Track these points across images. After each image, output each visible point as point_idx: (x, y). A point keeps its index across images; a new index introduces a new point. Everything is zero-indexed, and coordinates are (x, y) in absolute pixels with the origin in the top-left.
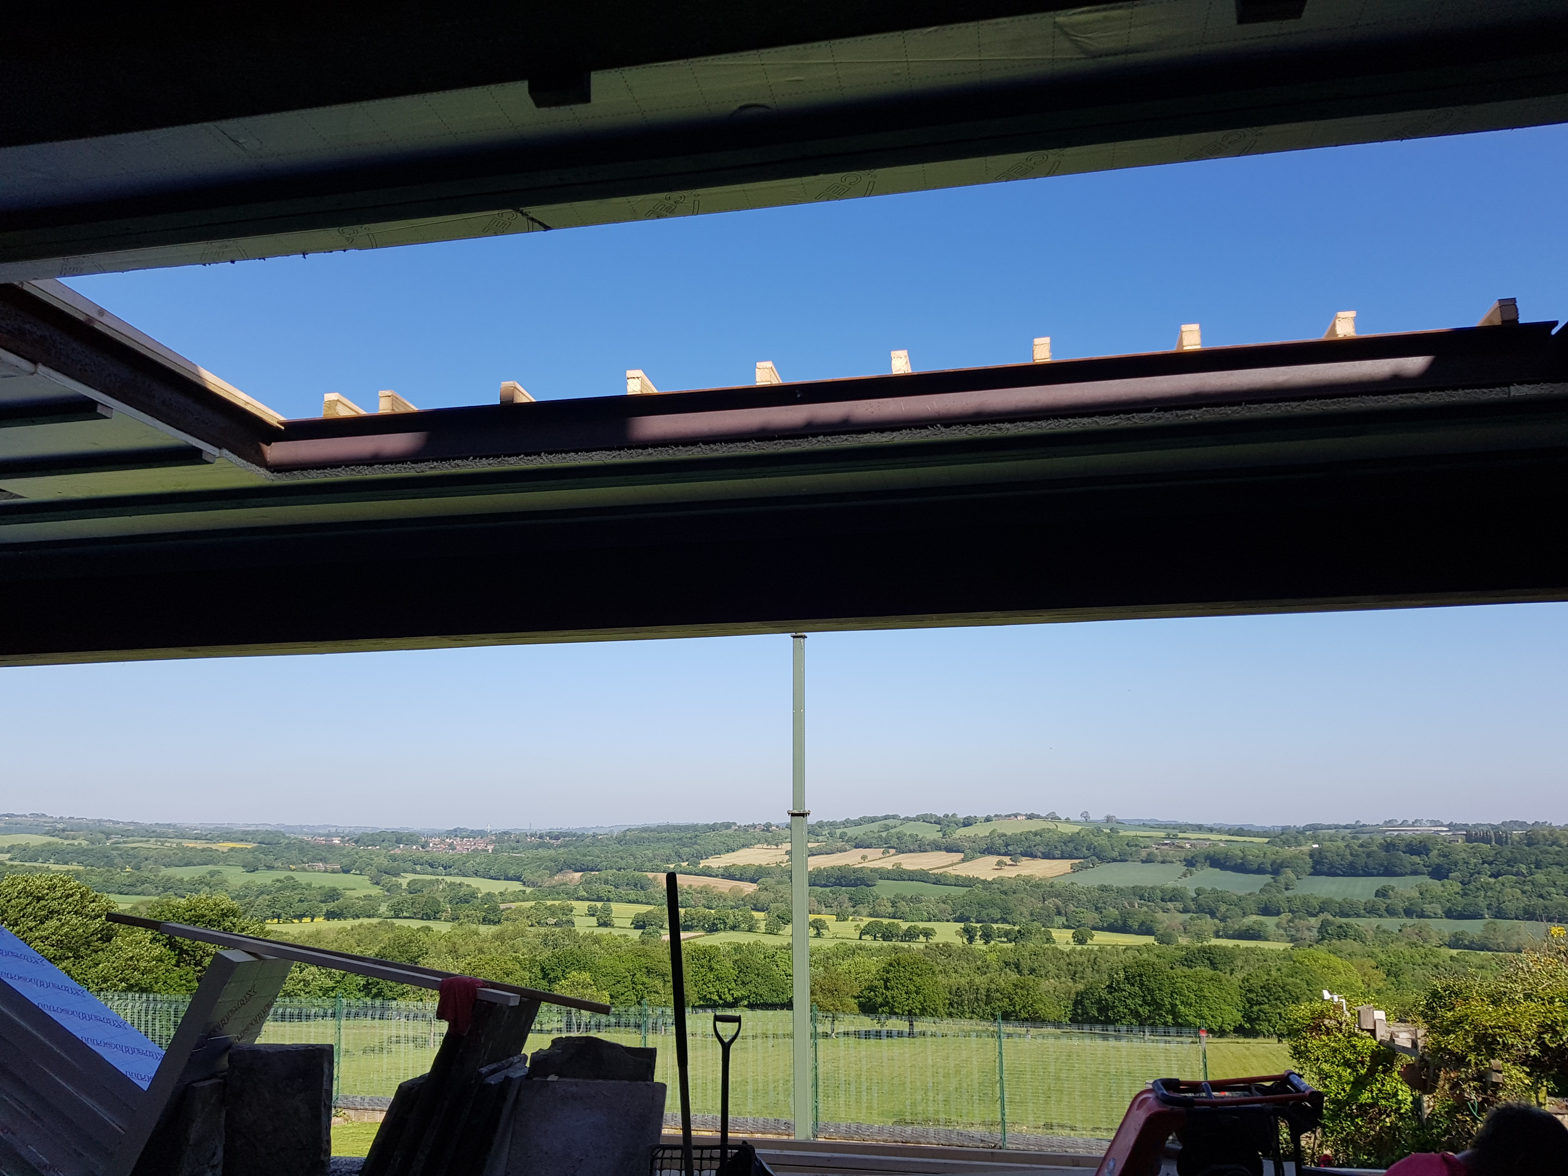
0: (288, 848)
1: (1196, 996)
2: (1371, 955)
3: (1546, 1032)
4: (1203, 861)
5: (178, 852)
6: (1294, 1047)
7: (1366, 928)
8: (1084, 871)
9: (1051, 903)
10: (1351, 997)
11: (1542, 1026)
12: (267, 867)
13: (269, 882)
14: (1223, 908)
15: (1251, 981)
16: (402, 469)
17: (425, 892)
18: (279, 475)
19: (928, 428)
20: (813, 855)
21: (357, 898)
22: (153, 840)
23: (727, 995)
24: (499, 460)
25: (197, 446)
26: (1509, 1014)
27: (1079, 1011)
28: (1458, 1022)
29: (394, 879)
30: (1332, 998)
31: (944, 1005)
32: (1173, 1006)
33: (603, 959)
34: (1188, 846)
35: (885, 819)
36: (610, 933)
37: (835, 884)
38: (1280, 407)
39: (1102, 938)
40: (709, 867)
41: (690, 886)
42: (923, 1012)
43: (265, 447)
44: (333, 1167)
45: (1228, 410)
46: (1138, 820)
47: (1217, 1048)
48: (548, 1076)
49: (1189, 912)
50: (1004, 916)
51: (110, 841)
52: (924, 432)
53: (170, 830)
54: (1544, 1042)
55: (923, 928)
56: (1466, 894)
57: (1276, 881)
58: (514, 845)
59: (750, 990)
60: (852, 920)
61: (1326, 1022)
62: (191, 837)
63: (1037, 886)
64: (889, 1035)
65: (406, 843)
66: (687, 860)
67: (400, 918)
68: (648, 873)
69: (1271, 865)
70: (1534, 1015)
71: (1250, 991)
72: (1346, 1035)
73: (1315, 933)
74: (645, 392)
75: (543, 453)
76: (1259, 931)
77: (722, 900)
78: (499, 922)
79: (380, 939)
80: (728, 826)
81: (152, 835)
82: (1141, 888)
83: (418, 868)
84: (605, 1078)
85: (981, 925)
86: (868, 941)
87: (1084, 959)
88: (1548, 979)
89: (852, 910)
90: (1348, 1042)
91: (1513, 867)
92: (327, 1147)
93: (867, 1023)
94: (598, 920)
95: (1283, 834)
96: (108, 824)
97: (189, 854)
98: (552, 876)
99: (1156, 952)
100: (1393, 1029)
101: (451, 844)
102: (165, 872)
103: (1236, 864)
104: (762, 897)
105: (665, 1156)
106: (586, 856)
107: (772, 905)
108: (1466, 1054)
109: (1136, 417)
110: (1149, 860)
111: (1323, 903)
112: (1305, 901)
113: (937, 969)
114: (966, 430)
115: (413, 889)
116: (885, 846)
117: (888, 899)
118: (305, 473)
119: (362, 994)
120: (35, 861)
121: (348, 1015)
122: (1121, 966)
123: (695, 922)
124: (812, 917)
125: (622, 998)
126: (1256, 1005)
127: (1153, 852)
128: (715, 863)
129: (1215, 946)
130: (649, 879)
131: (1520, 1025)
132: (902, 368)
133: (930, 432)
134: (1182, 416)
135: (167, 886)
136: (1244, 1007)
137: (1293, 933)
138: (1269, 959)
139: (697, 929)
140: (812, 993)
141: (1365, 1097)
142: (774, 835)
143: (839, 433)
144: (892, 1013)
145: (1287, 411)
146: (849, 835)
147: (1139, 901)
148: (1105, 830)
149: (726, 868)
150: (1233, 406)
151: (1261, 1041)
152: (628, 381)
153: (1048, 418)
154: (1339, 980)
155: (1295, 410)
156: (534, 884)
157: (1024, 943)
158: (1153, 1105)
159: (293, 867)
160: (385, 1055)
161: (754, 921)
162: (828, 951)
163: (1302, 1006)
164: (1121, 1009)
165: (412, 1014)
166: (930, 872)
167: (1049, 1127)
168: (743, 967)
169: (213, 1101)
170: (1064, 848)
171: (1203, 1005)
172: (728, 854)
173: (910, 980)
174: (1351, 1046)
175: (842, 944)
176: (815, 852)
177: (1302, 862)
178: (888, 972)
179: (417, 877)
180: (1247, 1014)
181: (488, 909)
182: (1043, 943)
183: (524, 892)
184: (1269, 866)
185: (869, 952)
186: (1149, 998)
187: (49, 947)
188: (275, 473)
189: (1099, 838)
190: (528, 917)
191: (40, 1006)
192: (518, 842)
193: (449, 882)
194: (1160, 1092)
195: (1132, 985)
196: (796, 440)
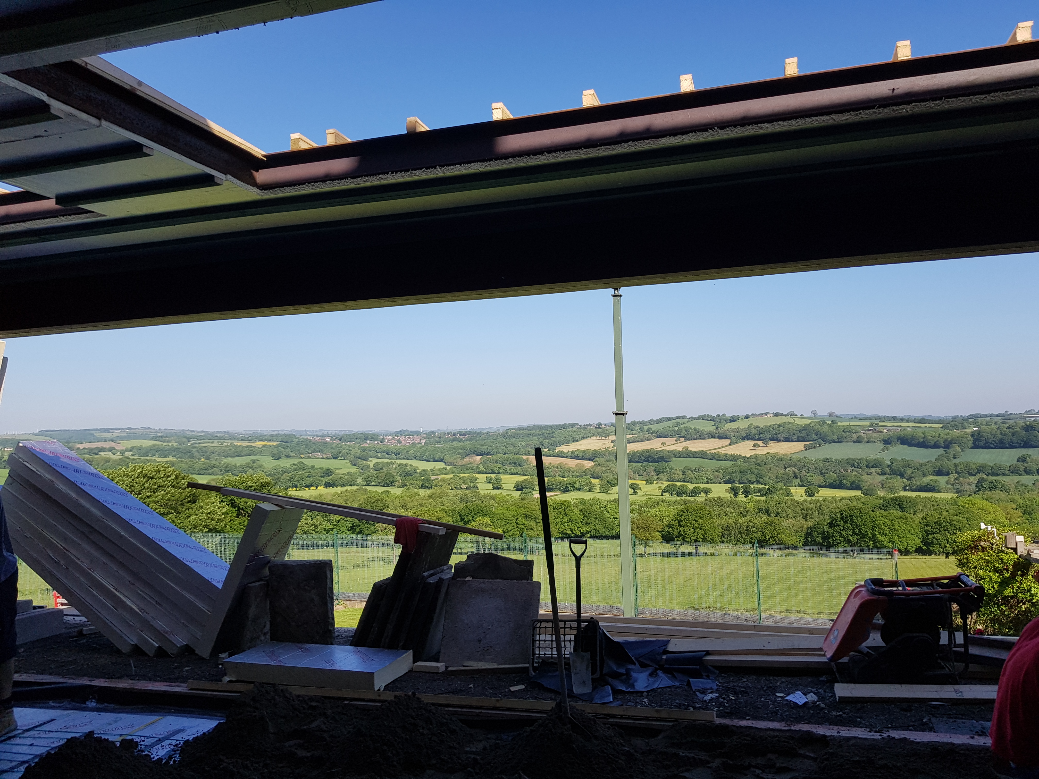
0: (298, 444)
1: (889, 529)
2: (1012, 501)
4: (896, 441)
5: (231, 448)
6: (958, 560)
7: (1010, 483)
8: (813, 449)
9: (790, 470)
10: (999, 527)
12: (286, 456)
13: (288, 465)
14: (909, 471)
15: (928, 519)
16: (345, 183)
17: (384, 470)
18: (266, 192)
19: (708, 131)
20: (629, 443)
21: (343, 474)
22: (216, 441)
23: (577, 531)
24: (409, 173)
25: (210, 173)
27: (809, 539)
29: (365, 462)
30: (987, 528)
31: (718, 536)
32: (874, 535)
33: (497, 509)
34: (886, 431)
35: (677, 419)
36: (501, 493)
37: (644, 461)
38: (971, 99)
39: (825, 493)
40: (562, 451)
41: (550, 464)
42: (704, 540)
43: (254, 173)
44: (337, 634)
45: (932, 104)
46: (851, 415)
47: (904, 562)
48: (466, 578)
49: (885, 474)
50: (759, 479)
51: (190, 443)
52: (706, 134)
53: (226, 435)
55: (704, 488)
57: (946, 453)
58: (437, 439)
59: (591, 528)
60: (656, 484)
61: (982, 543)
62: (239, 439)
63: (781, 459)
64: (683, 554)
65: (371, 440)
66: (547, 448)
67: (370, 486)
68: (523, 456)
69: (944, 442)
71: (927, 525)
72: (996, 552)
73: (974, 487)
74: (505, 118)
75: (438, 167)
76: (934, 486)
77: (571, 472)
78: (431, 487)
79: (359, 499)
80: (573, 425)
81: (215, 438)
82: (853, 460)
83: (379, 455)
84: (502, 578)
85: (742, 485)
86: (667, 496)
87: (813, 506)
89: (656, 477)
90: (997, 556)
92: (332, 621)
93: (668, 548)
94: (493, 485)
95: (952, 421)
96: (188, 432)
97: (239, 449)
98: (462, 458)
99: (862, 501)
100: (1029, 547)
101: (398, 440)
102: (225, 461)
103: (919, 442)
104: (597, 470)
105: (541, 626)
106: (483, 445)
107: (604, 475)
109: (863, 113)
110: (858, 441)
111: (980, 467)
112: (967, 465)
113: (713, 513)
114: (736, 130)
115: (377, 468)
116: (677, 436)
117: (679, 470)
118: (282, 189)
119: (350, 532)
120: (147, 456)
121: (342, 544)
122: (838, 510)
123: (554, 486)
124: (631, 482)
125: (511, 533)
126: (931, 534)
127: (861, 436)
128: (565, 449)
129: (903, 497)
130: (524, 460)
132: (688, 88)
133: (710, 133)
134: (897, 110)
135: (228, 469)
136: (922, 536)
137: (958, 487)
138: (941, 505)
139: (556, 490)
140: (632, 530)
141: (1008, 592)
142: (604, 430)
143: (643, 139)
144: (684, 540)
145: (977, 102)
146: (653, 429)
147: (851, 468)
148: (828, 422)
149: (573, 452)
150: (936, 101)
151: (934, 557)
152: (493, 111)
154: (989, 517)
155: (983, 101)
156: (451, 464)
157: (772, 496)
158: (865, 595)
159: (302, 456)
160: (366, 569)
161: (592, 485)
162: (641, 503)
163: (966, 534)
164: (838, 538)
165: (381, 544)
166: (708, 452)
167: (790, 612)
168: (586, 513)
169: (261, 594)
170: (799, 434)
171: (894, 535)
172: (574, 443)
173: (696, 520)
174: (999, 559)
175: (650, 498)
176: (631, 441)
177: (966, 439)
178: (681, 516)
179: (379, 460)
180: (925, 540)
181: (424, 479)
182: (785, 496)
183: (446, 469)
184: (942, 442)
185: (668, 503)
186: (857, 531)
187: (160, 507)
188: (263, 191)
189: (823, 427)
190: (449, 484)
191: (154, 539)
192: (440, 438)
193: (399, 463)
194: (870, 587)
195: (846, 522)
196: (613, 146)
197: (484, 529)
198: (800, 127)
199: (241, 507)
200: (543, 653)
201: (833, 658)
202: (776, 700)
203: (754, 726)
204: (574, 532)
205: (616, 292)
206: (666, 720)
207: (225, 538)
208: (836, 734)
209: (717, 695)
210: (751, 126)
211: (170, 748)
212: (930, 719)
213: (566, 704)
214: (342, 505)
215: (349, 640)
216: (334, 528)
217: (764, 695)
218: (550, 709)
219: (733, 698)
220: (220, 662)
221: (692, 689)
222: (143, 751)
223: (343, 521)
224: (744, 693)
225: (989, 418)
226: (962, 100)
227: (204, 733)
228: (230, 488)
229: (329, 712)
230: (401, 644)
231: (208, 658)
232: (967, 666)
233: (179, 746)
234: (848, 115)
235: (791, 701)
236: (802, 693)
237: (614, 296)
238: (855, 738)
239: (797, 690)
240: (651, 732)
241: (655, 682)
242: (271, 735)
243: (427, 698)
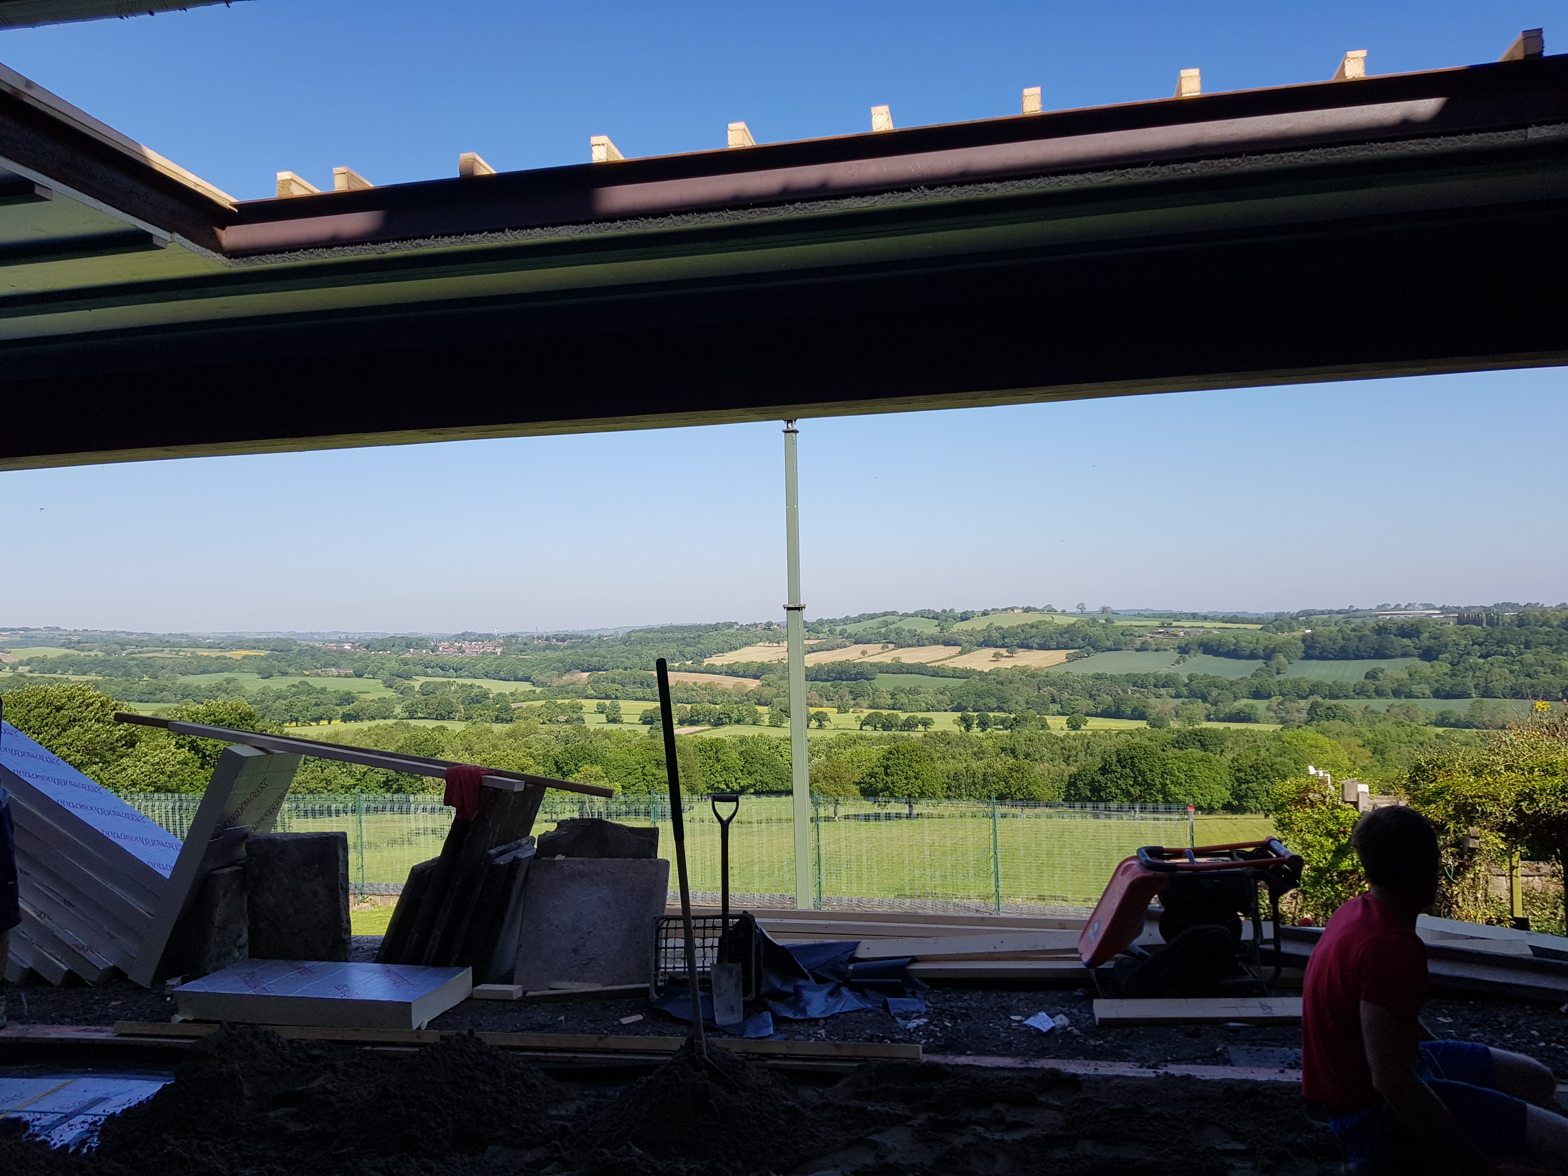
0: (300, 654)
1: (1186, 775)
2: (1358, 735)
3: (1524, 800)
4: (1197, 648)
5: (193, 660)
6: (1279, 820)
7: (1354, 709)
8: (1079, 661)
9: (1046, 691)
10: (1335, 772)
11: (1521, 795)
12: (282, 673)
13: (284, 687)
14: (1215, 693)
15: (1241, 761)
16: (362, 250)
17: (438, 694)
18: (236, 261)
19: (910, 191)
20: (813, 652)
21: (372, 701)
22: (167, 650)
23: (734, 784)
24: (462, 238)
25: (146, 230)
26: (1489, 784)
27: (1072, 792)
28: (1439, 793)
29: (406, 682)
30: (1318, 773)
31: (942, 789)
32: (1164, 785)
33: (612, 753)
34: (1182, 634)
35: (884, 616)
36: (620, 729)
37: (836, 679)
38: (1282, 158)
39: (1095, 724)
40: (713, 665)
41: (695, 683)
42: (922, 795)
43: (219, 231)
44: (355, 945)
45: (1227, 162)
46: (1133, 610)
47: (1206, 824)
48: (555, 856)
49: (1181, 697)
50: (1001, 705)
51: (126, 652)
52: (907, 195)
53: (184, 640)
54: (1521, 810)
55: (922, 718)
56: (1454, 675)
57: (1267, 666)
58: (521, 647)
59: (756, 779)
60: (853, 712)
61: (1311, 796)
62: (204, 646)
63: (1033, 676)
64: (888, 817)
65: (416, 647)
66: (691, 659)
67: (415, 718)
68: (646, 672)
69: (1264, 651)
70: (1513, 785)
71: (1239, 770)
72: (1330, 807)
73: (1304, 715)
74: (611, 159)
75: (507, 229)
76: (1249, 714)
77: (726, 696)
78: (512, 720)
79: (397, 739)
80: (730, 625)
81: (166, 645)
82: (1136, 676)
83: (429, 671)
84: (611, 856)
85: (977, 713)
86: (868, 732)
87: (1078, 743)
88: (1530, 751)
89: (853, 702)
90: (1331, 814)
91: (1503, 647)
92: (347, 926)
93: (868, 807)
94: (607, 717)
95: (1276, 620)
96: (121, 635)
97: (203, 662)
98: (560, 676)
99: (1148, 736)
100: (1375, 801)
101: (460, 648)
102: (182, 680)
103: (1229, 650)
104: (765, 692)
105: (669, 926)
106: (591, 656)
107: (775, 700)
108: (1446, 822)
109: (1130, 172)
110: (1142, 649)
111: (1314, 686)
112: (1296, 684)
113: (936, 755)
114: (952, 191)
115: (426, 691)
116: (884, 641)
117: (887, 691)
118: (263, 258)
119: (382, 789)
120: (55, 673)
121: (368, 810)
122: (1114, 749)
123: (701, 717)
124: (814, 710)
125: (634, 789)
126: (1244, 783)
127: (1147, 641)
128: (718, 661)
129: (1206, 729)
130: (647, 677)
131: (1499, 794)
132: (884, 126)
133: (913, 195)
134: (1179, 170)
135: (186, 693)
136: (1232, 786)
137: (1283, 715)
138: (1258, 740)
139: (703, 723)
140: (812, 781)
141: (1346, 865)
142: (776, 633)
143: (817, 199)
144: (892, 797)
145: (1290, 162)
146: (848, 632)
147: (1132, 688)
148: (1100, 621)
149: (729, 666)
150: (1233, 158)
151: (1248, 817)
152: (593, 148)
153: (1037, 176)
154: (1325, 758)
155: (1298, 161)
156: (543, 685)
157: (1020, 730)
158: (1137, 871)
159: (307, 673)
160: (406, 846)
161: (758, 715)
162: (830, 741)
163: (1289, 782)
164: (1113, 790)
165: (429, 807)
166: (928, 665)
167: (1041, 898)
168: (748, 758)
169: (234, 887)
170: (1060, 638)
171: (1193, 784)
172: (731, 652)
173: (910, 766)
174: (1334, 817)
175: (843, 734)
176: (816, 649)
177: (1294, 646)
178: (888, 760)
179: (429, 679)
180: (1235, 792)
181: (500, 708)
182: (1038, 729)
183: (534, 692)
184: (1261, 651)
185: (870, 741)
186: (1140, 779)
187: (76, 754)
188: (232, 259)
189: (1094, 629)
190: (539, 715)
191: (60, 803)
192: (525, 644)
193: (460, 683)
194: (1144, 858)
195: (1124, 767)
196: (772, 208)
197: (593, 783)
198: (1043, 189)
199: (208, 753)
200: (672, 966)
201: (1092, 963)
202: (1010, 1026)
203: (976, 1064)
204: (731, 785)
205: (790, 425)
206: (849, 1060)
207: (180, 800)
208: (1092, 1072)
209: (926, 1020)
210: (972, 186)
211: (82, 1127)
212: (1225, 1048)
213: (701, 1039)
214: (370, 748)
215: (374, 954)
216: (357, 785)
217: (993, 1019)
218: (677, 1047)
219: (949, 1025)
220: (167, 993)
221: (890, 1013)
222: (37, 1135)
223: (371, 774)
224: (965, 1016)
225: (1327, 616)
226: (1270, 158)
227: (140, 1102)
228: (188, 722)
229: (340, 1064)
230: (454, 959)
231: (149, 987)
232: (1278, 972)
233: (99, 1124)
234: (1111, 175)
235: (1031, 1026)
236: (1047, 1014)
237: (786, 432)
238: (1118, 1076)
239: (1040, 1011)
240: (828, 1078)
241: (836, 1004)
242: (248, 1103)
243: (491, 1038)
